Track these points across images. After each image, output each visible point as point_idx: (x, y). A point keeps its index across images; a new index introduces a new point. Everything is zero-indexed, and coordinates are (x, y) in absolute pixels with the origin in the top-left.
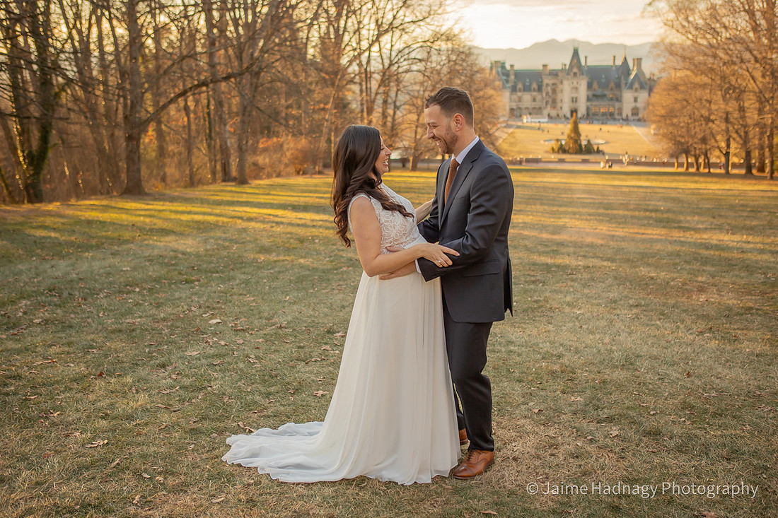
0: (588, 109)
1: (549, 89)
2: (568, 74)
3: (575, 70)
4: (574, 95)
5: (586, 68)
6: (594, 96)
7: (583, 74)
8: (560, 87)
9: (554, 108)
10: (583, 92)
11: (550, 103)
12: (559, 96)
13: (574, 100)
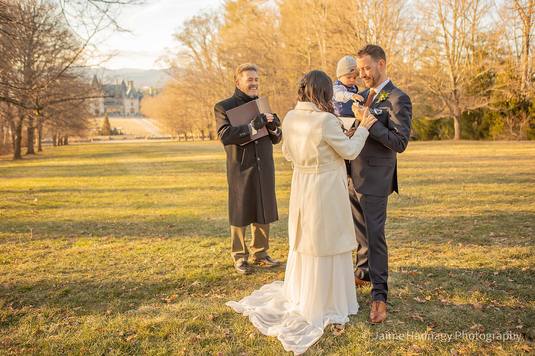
0: (105, 110)
5: (101, 86)
6: (108, 102)
10: (101, 100)
13: (97, 105)
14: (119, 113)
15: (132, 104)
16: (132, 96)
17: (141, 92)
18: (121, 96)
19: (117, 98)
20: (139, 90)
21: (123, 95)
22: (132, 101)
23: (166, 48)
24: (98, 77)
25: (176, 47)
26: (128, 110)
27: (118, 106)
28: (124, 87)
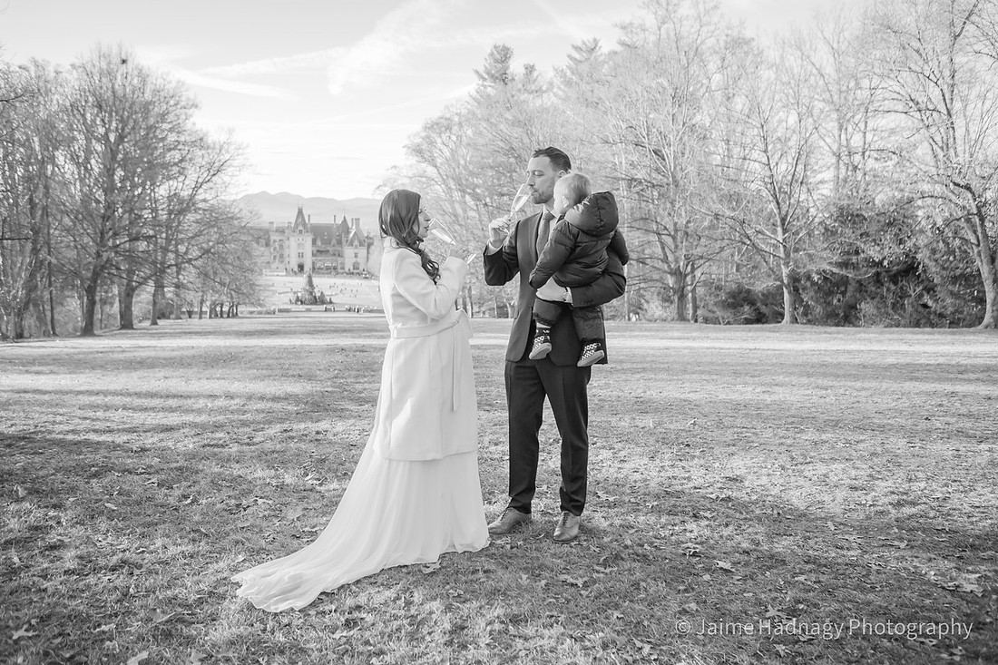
0: (313, 263)
1: (277, 245)
2: (294, 232)
3: (300, 228)
4: (301, 251)
5: (309, 226)
6: (318, 251)
7: (307, 232)
8: (287, 242)
9: (282, 262)
10: (308, 249)
11: (278, 257)
12: (286, 252)
13: (301, 255)
14: (335, 268)
15: (356, 256)
16: (356, 243)
17: (371, 235)
18: (340, 242)
19: (334, 246)
20: (369, 233)
21: (344, 240)
22: (356, 251)
23: (395, 167)
24: (305, 213)
25: (411, 166)
26: (349, 266)
27: (333, 258)
28: (345, 227)
